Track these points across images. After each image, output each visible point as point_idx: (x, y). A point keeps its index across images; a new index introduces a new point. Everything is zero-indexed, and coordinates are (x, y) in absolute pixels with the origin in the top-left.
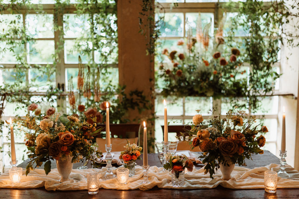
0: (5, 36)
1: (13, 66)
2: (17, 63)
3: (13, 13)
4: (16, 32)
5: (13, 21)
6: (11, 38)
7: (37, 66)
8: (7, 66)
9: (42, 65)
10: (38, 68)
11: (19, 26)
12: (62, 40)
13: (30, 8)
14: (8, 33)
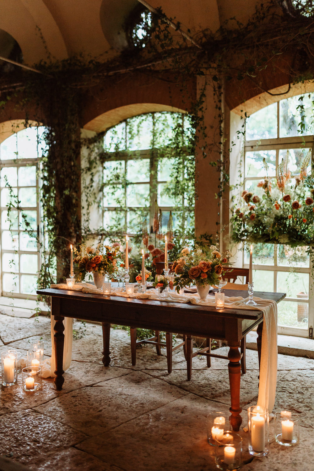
0: (109, 181)
1: (114, 209)
2: (116, 206)
3: (116, 160)
4: (117, 177)
5: (116, 167)
6: (113, 183)
7: (133, 208)
8: (111, 209)
9: (138, 208)
10: (135, 211)
11: (121, 172)
12: (155, 184)
13: (130, 155)
14: (112, 178)
